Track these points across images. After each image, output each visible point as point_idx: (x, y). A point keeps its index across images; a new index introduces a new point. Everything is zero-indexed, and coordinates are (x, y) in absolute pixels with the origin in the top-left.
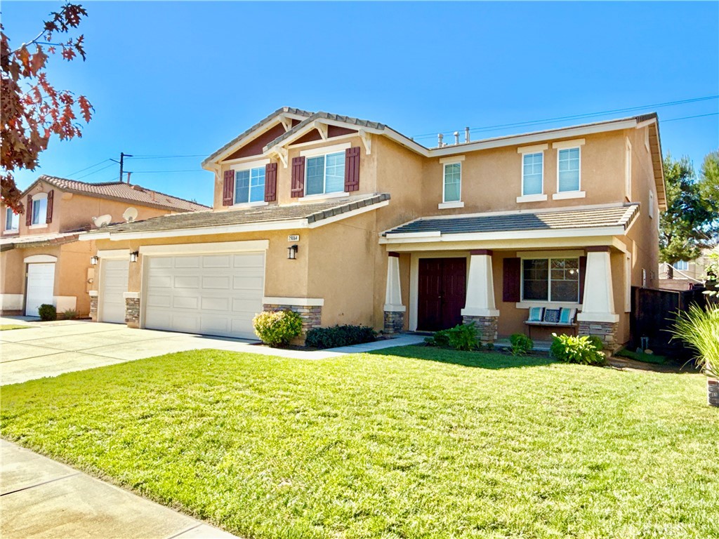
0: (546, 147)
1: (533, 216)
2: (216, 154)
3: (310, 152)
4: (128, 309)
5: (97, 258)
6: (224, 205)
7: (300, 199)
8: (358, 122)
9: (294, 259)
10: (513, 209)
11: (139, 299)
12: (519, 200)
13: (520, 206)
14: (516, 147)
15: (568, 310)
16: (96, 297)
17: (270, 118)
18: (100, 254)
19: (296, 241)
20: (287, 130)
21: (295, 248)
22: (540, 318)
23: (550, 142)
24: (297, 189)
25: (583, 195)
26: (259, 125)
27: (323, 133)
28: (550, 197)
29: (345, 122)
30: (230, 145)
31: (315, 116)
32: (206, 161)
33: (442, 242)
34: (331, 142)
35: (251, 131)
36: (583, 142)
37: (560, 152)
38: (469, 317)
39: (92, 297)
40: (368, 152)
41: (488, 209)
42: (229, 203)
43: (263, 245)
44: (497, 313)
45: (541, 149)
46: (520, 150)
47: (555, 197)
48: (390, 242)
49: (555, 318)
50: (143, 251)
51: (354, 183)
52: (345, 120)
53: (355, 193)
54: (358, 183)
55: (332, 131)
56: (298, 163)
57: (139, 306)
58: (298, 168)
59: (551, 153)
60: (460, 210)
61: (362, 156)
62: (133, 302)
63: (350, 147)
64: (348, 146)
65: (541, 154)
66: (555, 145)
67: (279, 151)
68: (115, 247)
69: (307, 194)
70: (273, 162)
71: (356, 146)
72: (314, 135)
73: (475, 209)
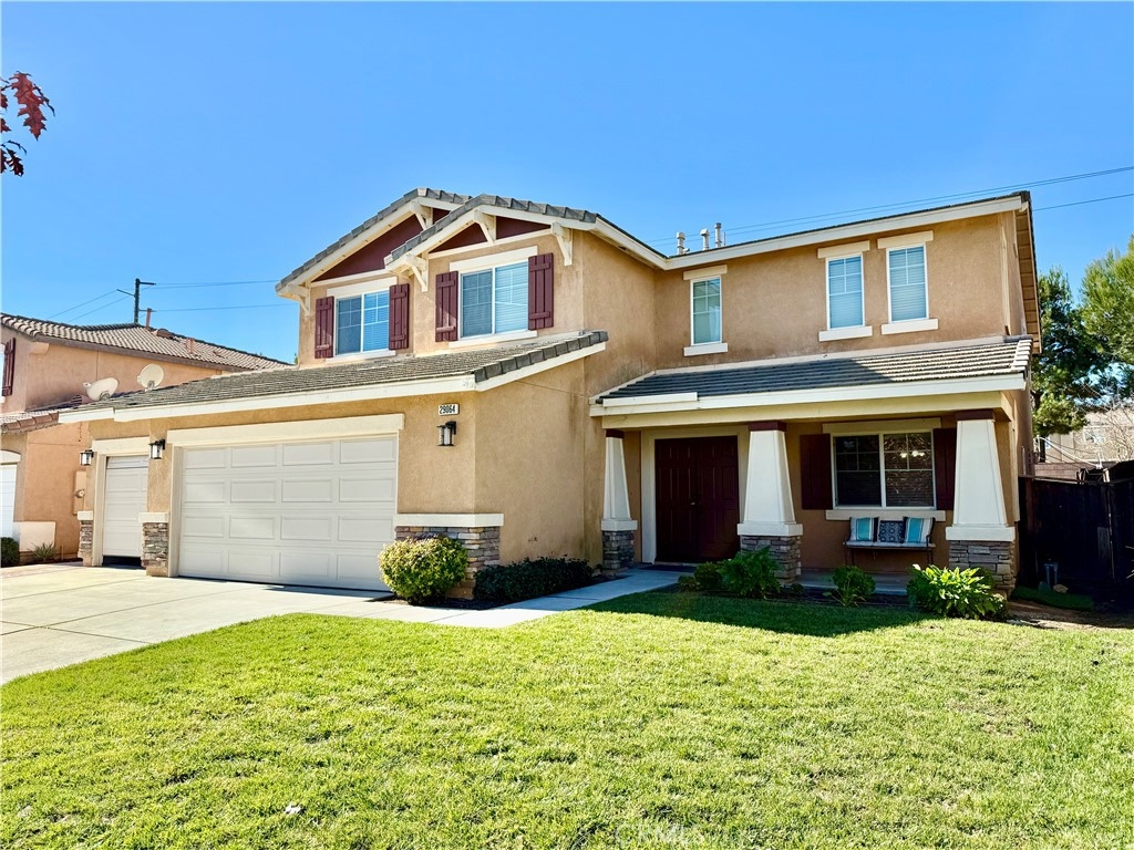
0: (866, 246)
1: (851, 363)
2: (301, 270)
3: (466, 263)
4: (147, 542)
5: (91, 454)
6: (316, 357)
7: (452, 344)
8: (549, 210)
9: (451, 445)
10: (815, 352)
11: (166, 524)
12: (824, 336)
13: (825, 348)
14: (813, 249)
15: (919, 521)
16: (91, 522)
17: (394, 208)
18: (96, 446)
19: (453, 415)
20: (426, 225)
21: (452, 426)
22: (870, 536)
23: (874, 238)
24: (446, 327)
25: (933, 325)
26: (376, 220)
27: (489, 232)
28: (877, 329)
29: (527, 210)
30: (325, 254)
31: (475, 202)
32: (284, 282)
33: (700, 411)
34: (501, 246)
35: (362, 229)
36: (929, 236)
37: (892, 254)
38: (751, 537)
39: (83, 522)
40: (568, 262)
41: (771, 353)
42: (328, 353)
43: (394, 422)
44: (798, 530)
45: (858, 250)
46: (822, 254)
47: (887, 330)
48: (609, 412)
49: (896, 535)
50: (174, 438)
51: (545, 314)
52: (527, 207)
53: (546, 331)
54: (551, 315)
55: (505, 227)
56: (447, 285)
57: (167, 536)
58: (446, 291)
59: (875, 255)
60: (721, 357)
61: (557, 270)
62: (155, 530)
63: (536, 254)
64: (533, 251)
65: (858, 259)
66: (881, 243)
67: (410, 262)
68: (124, 434)
69: (464, 335)
70: (402, 282)
71: (547, 252)
72: (472, 235)
73: (747, 354)
